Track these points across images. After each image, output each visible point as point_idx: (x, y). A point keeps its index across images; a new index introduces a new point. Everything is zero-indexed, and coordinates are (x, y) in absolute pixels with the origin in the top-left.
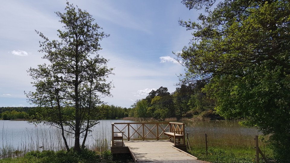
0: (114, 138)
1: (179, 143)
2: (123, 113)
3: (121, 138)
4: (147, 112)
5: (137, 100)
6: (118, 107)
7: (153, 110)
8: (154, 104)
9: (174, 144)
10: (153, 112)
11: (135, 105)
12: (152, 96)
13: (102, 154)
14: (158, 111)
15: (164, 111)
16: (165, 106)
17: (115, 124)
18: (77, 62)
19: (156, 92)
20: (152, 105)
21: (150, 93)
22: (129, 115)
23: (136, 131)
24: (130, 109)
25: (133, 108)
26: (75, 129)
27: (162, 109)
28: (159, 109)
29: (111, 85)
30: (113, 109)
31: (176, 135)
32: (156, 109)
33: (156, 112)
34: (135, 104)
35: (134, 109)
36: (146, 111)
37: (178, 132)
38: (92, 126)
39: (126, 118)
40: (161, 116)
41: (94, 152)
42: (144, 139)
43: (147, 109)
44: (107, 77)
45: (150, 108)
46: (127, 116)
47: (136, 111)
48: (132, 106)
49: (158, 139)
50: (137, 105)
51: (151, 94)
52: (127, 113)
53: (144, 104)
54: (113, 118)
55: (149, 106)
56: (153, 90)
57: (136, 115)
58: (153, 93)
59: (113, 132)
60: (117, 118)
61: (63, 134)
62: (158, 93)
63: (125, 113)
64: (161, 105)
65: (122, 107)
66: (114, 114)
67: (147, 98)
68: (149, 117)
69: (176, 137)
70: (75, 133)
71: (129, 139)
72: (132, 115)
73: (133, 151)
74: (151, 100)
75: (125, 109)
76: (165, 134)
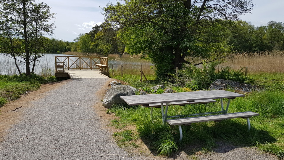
0: (57, 66)
1: (105, 71)
2: (66, 47)
3: (62, 67)
4: (90, 48)
5: (80, 34)
6: (59, 40)
7: (97, 45)
8: (97, 39)
9: (100, 72)
10: (97, 48)
11: (78, 40)
12: (95, 30)
13: (48, 78)
14: (102, 46)
15: (107, 47)
16: (108, 42)
17: (57, 56)
18: (24, 5)
19: (100, 26)
20: (95, 40)
21: (94, 27)
22: (72, 50)
23: (74, 63)
24: (72, 43)
25: (75, 42)
26: (25, 59)
27: (106, 45)
28: (103, 45)
29: (53, 26)
30: (54, 41)
31: (102, 65)
32: (100, 45)
33: (99, 48)
34: (78, 38)
35: (76, 44)
36: (90, 46)
37: (104, 64)
38: (40, 57)
39: (69, 52)
40: (105, 52)
41: (42, 77)
42: (80, 68)
43: (91, 44)
44: (50, 20)
45: (93, 43)
46: (69, 50)
47: (79, 46)
48: (75, 40)
49: (91, 69)
50: (80, 39)
51: (94, 29)
52: (69, 47)
53: (88, 39)
54: (54, 51)
55: (92, 41)
56: (96, 25)
57: (79, 50)
58: (97, 28)
59: (56, 62)
60: (58, 52)
61: (16, 62)
62: (101, 28)
63: (68, 47)
64: (105, 41)
65: (63, 41)
66: (55, 47)
67: (91, 32)
68: (92, 53)
69: (102, 67)
70: (25, 62)
71: (69, 68)
72: (75, 50)
73: (70, 75)
74: (95, 35)
75: (68, 43)
76: (97, 65)
